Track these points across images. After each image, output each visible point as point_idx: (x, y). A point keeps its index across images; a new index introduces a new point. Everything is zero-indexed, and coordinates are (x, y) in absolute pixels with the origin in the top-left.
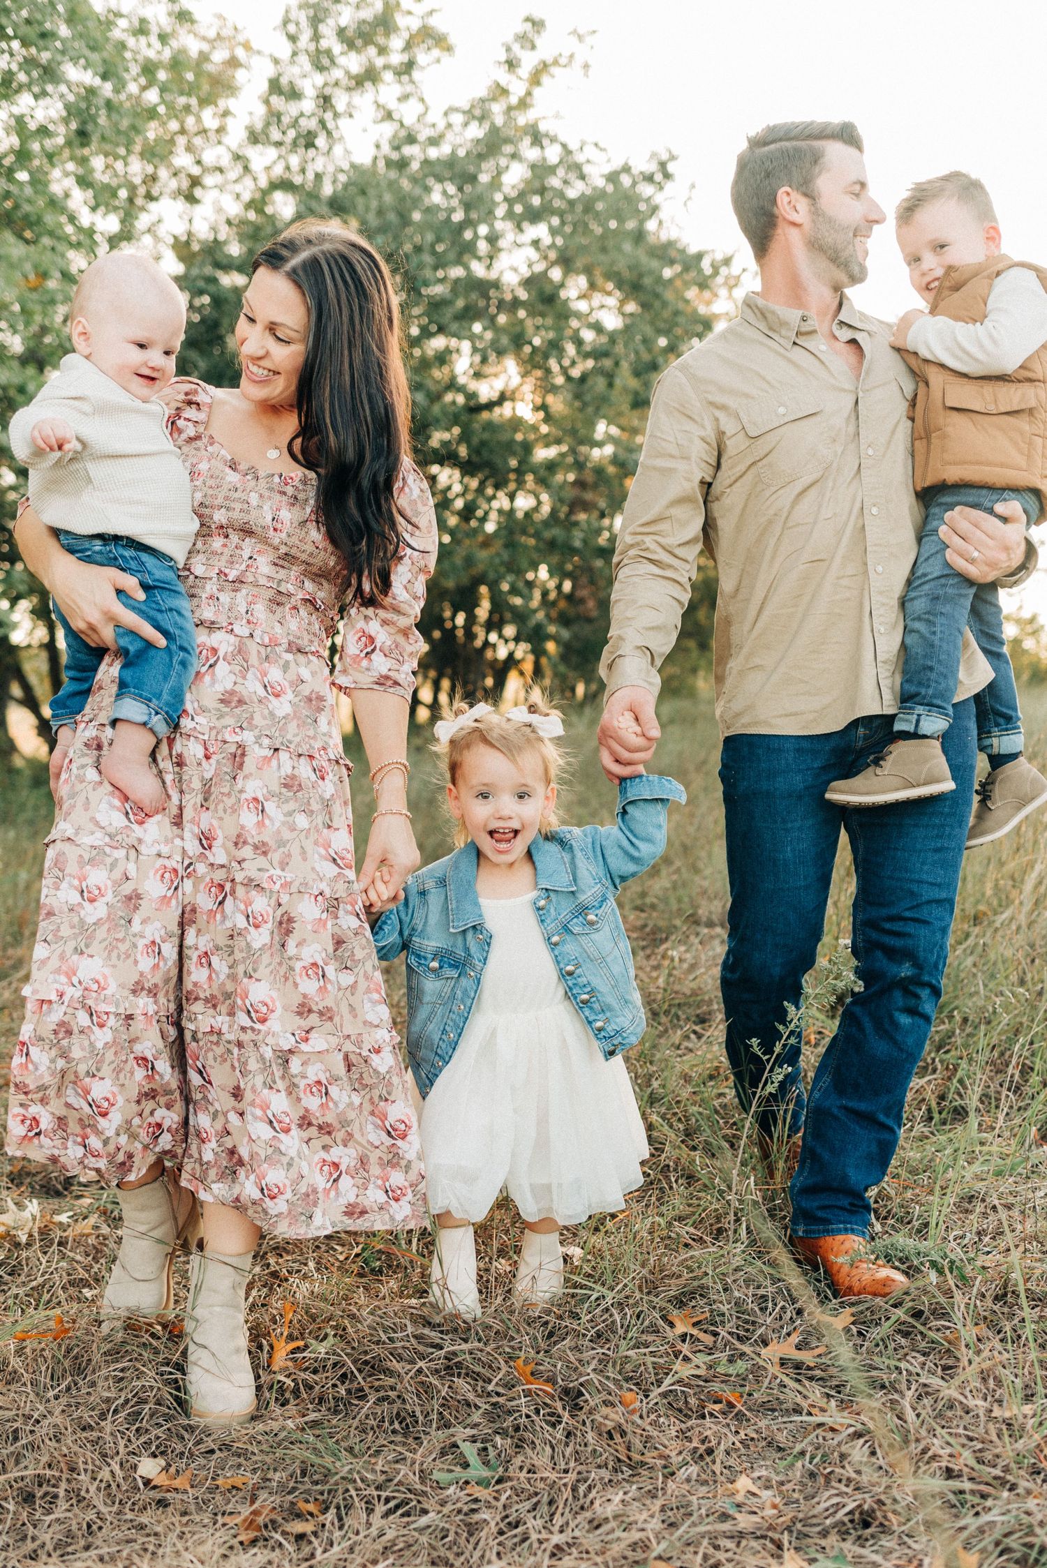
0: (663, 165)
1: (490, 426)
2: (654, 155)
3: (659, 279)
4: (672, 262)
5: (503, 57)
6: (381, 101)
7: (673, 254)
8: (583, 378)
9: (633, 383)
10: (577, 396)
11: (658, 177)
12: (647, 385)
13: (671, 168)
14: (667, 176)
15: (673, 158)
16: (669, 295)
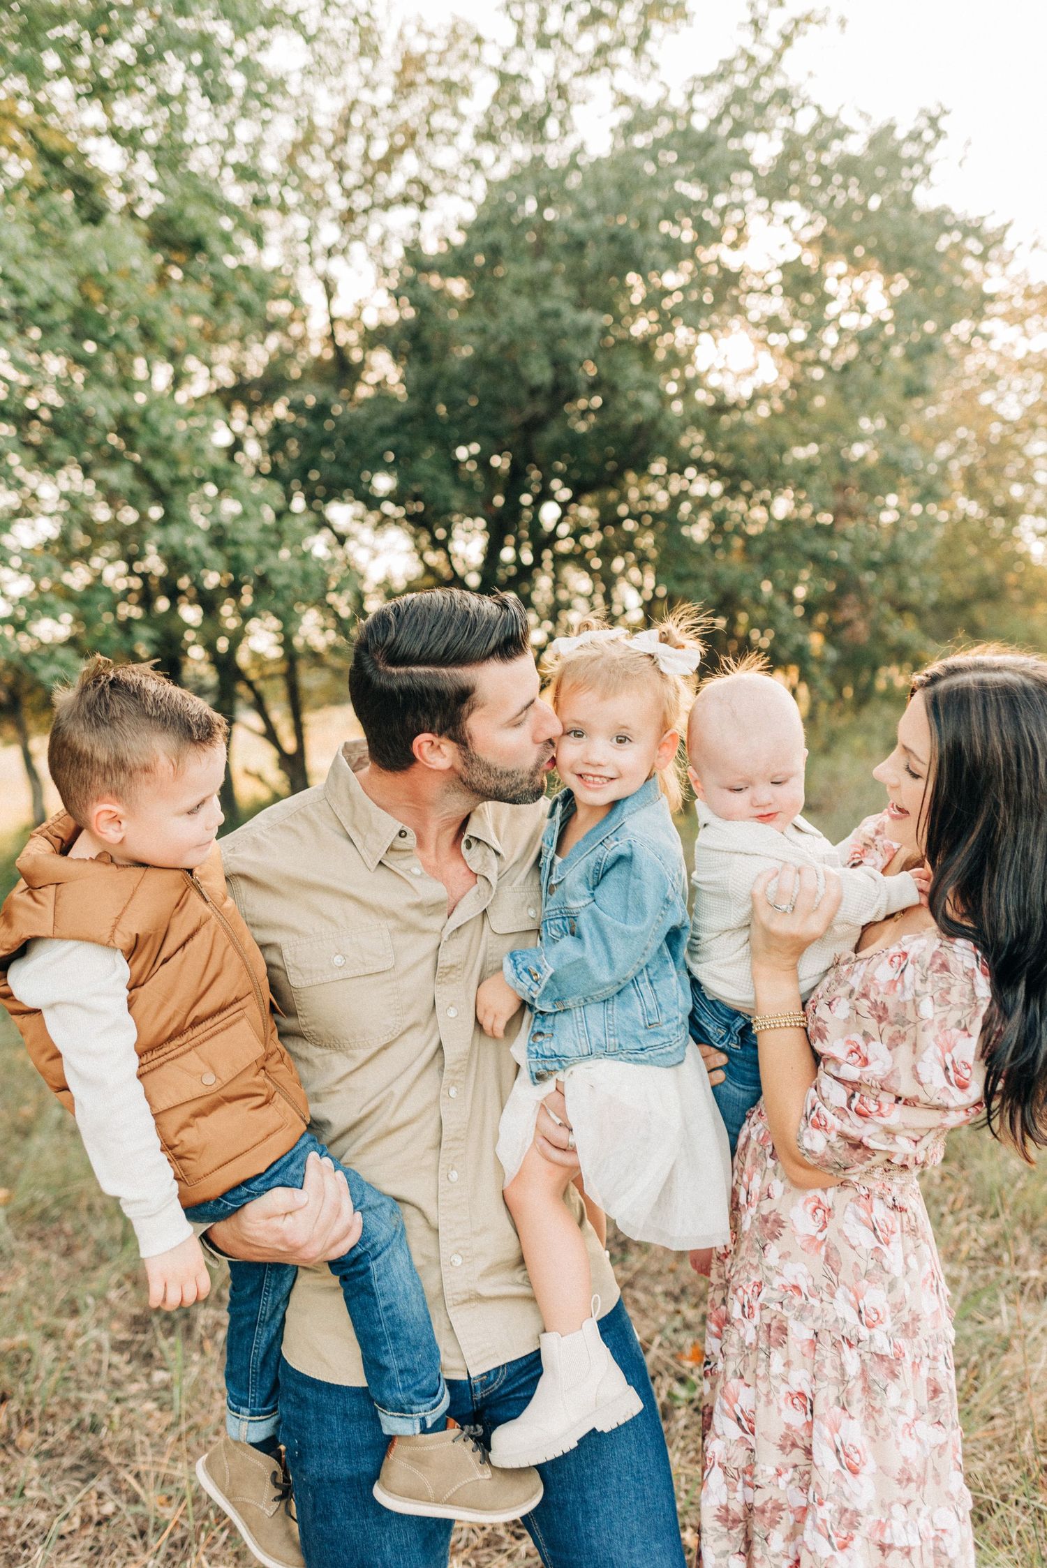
0: (933, 122)
1: (740, 427)
2: (923, 112)
3: (933, 252)
4: (948, 230)
5: (747, 16)
6: (618, 86)
7: (948, 221)
8: (846, 368)
9: (906, 370)
10: (840, 388)
11: (928, 135)
12: (921, 370)
13: (943, 124)
14: (939, 134)
15: (945, 112)
16: (944, 268)
